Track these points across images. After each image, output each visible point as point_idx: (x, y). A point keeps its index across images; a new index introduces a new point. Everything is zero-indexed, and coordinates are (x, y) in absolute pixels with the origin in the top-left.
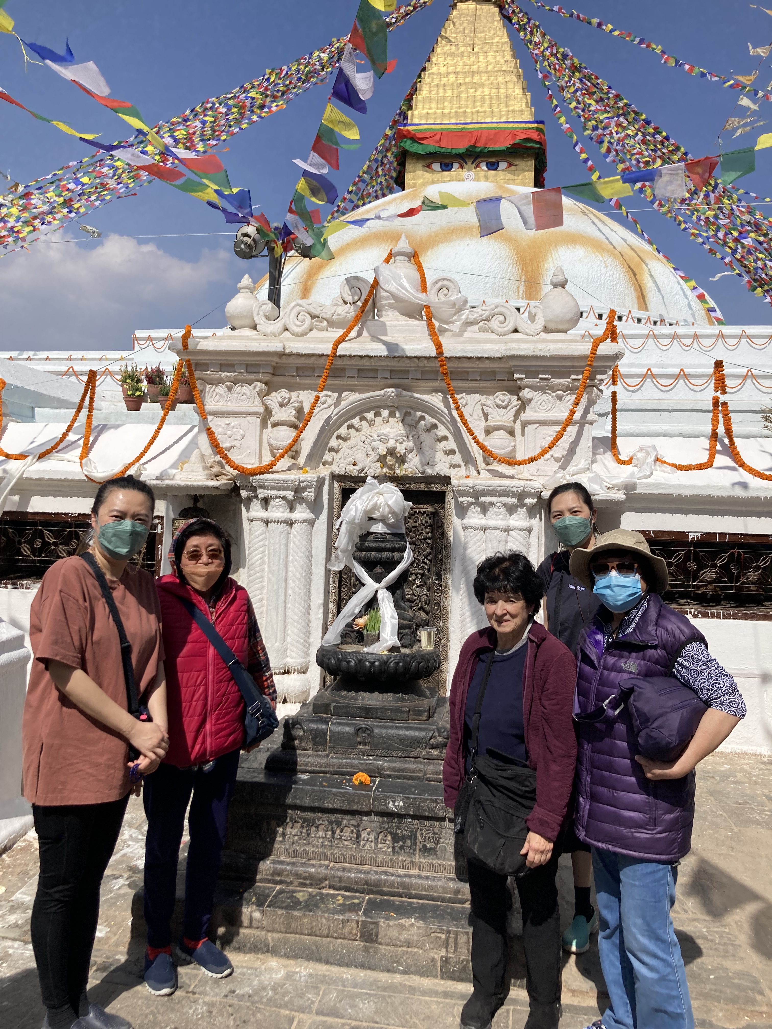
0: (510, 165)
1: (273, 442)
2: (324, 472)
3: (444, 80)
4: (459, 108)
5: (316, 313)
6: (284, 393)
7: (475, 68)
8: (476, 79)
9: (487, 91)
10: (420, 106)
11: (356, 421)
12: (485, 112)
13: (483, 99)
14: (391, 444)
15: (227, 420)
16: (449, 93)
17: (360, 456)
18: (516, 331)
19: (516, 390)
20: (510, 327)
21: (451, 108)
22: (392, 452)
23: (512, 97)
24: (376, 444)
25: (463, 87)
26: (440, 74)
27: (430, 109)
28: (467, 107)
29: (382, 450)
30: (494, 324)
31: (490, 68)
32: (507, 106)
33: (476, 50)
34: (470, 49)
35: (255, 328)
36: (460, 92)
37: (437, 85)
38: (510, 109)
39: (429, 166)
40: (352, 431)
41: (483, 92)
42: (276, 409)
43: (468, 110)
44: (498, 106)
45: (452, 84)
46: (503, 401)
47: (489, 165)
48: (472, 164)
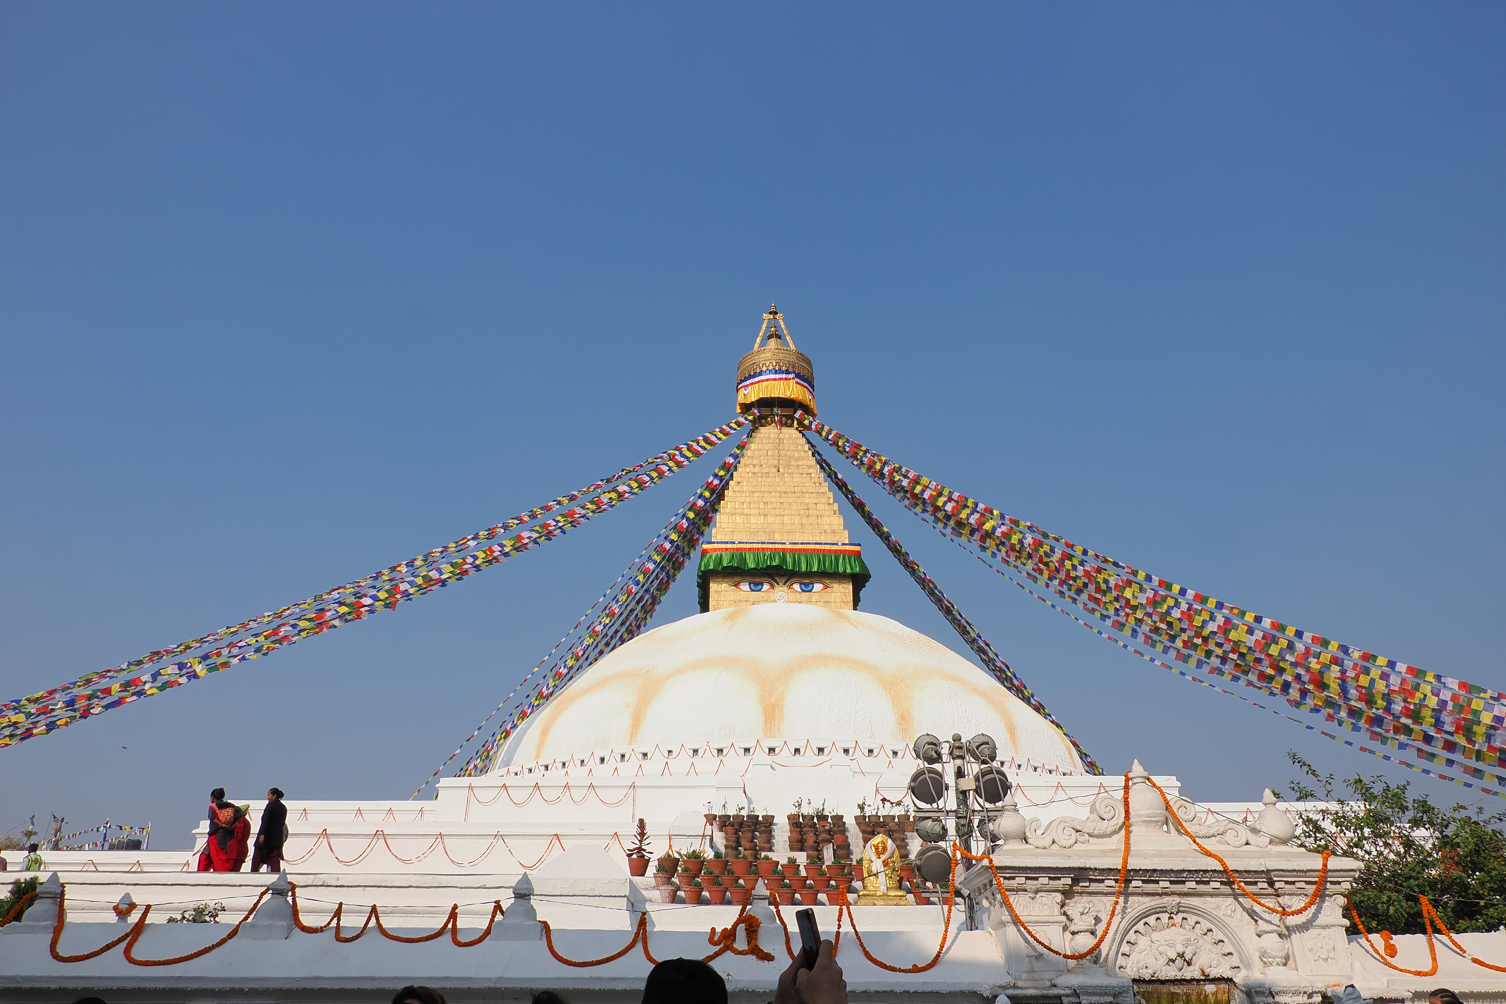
0: (826, 587)
3: (749, 499)
5: (1079, 828)
6: (1079, 903)
10: (723, 522)
17: (1151, 960)
18: (1247, 844)
24: (1165, 948)
29: (1171, 954)
30: (1229, 837)
31: (797, 489)
32: (818, 527)
33: (781, 471)
34: (774, 470)
35: (1025, 840)
37: (741, 503)
38: (822, 530)
39: (736, 585)
42: (1076, 919)
47: (803, 586)
48: (784, 585)
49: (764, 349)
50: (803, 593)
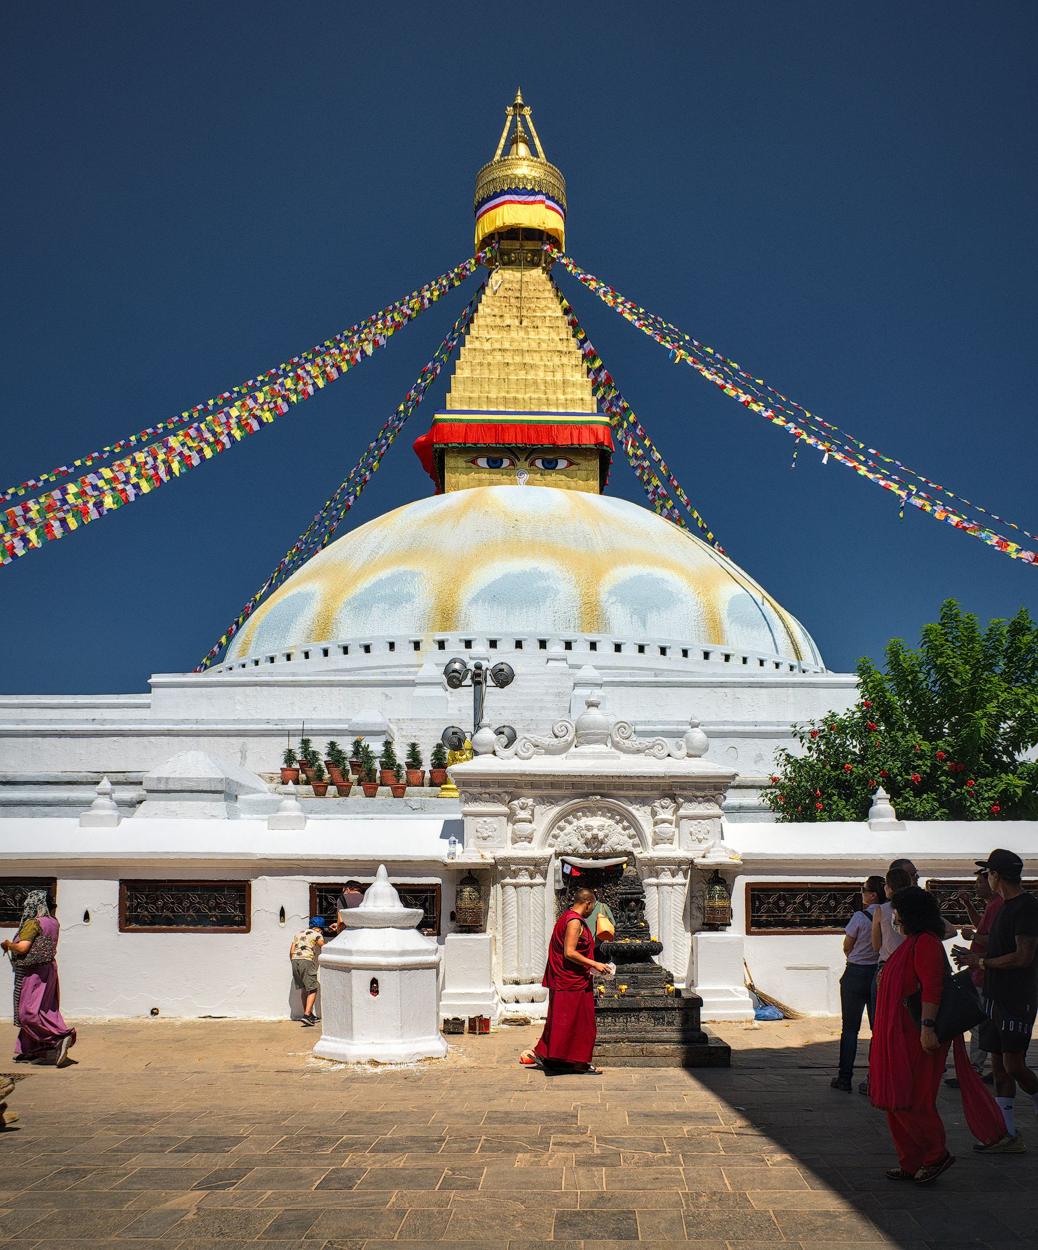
0: (571, 464)
1: (518, 833)
2: (551, 851)
3: (489, 358)
4: (508, 392)
5: (537, 744)
6: (523, 800)
7: (525, 346)
8: (528, 359)
9: (541, 374)
10: (461, 387)
11: (570, 818)
12: (539, 399)
13: (535, 382)
14: (595, 831)
15: (485, 819)
16: (495, 376)
17: (574, 840)
18: (669, 755)
19: (673, 798)
20: (666, 753)
21: (499, 392)
22: (595, 837)
23: (571, 383)
24: (584, 832)
25: (512, 368)
26: (484, 351)
27: (472, 392)
28: (517, 392)
29: (589, 835)
30: (655, 751)
31: (544, 346)
32: (564, 393)
33: (524, 324)
34: (517, 322)
35: (494, 753)
36: (508, 374)
37: (481, 364)
38: (569, 397)
39: (474, 462)
40: (567, 825)
41: (536, 375)
42: (519, 811)
43: (519, 396)
44: (555, 393)
45: (499, 363)
46: (666, 803)
47: (546, 463)
48: (526, 460)
49: (505, 160)
50: (546, 471)
